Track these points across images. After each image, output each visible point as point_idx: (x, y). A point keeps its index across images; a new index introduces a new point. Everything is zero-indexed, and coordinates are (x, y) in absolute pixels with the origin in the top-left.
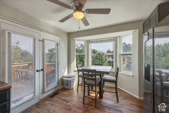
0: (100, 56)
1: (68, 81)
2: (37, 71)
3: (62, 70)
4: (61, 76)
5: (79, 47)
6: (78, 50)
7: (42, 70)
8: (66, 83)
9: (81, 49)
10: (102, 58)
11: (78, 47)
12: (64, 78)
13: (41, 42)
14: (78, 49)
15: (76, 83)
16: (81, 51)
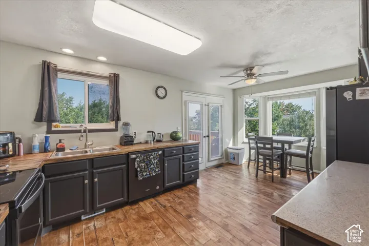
0: (301, 120)
1: (234, 154)
2: (205, 137)
3: (227, 140)
4: (226, 147)
5: (249, 104)
6: (248, 108)
7: (208, 136)
8: (232, 157)
9: (253, 106)
10: (306, 125)
11: (247, 103)
12: (229, 150)
13: (207, 107)
14: (247, 106)
15: (245, 160)
16: (253, 110)
